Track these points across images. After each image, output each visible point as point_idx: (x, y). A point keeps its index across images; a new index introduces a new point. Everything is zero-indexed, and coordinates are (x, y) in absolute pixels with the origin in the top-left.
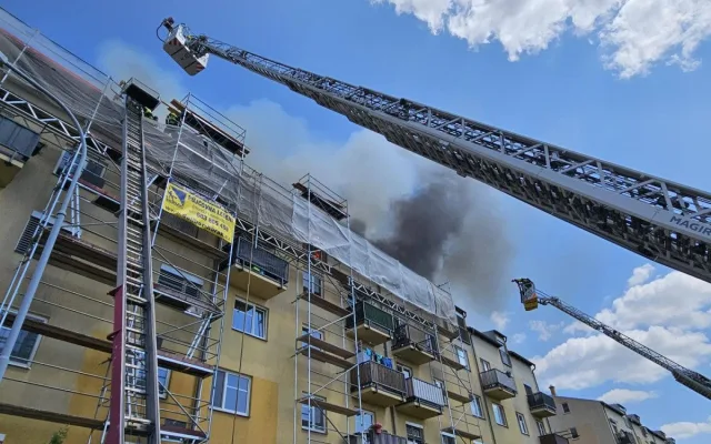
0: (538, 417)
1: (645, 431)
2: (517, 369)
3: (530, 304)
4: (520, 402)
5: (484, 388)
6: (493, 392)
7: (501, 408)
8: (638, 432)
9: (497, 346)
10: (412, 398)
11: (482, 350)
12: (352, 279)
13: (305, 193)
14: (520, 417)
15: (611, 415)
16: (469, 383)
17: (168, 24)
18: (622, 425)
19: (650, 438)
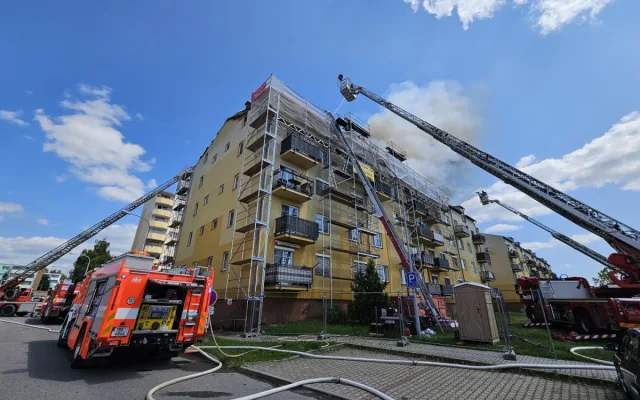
0: (476, 245)
1: (522, 250)
2: (468, 223)
3: (485, 202)
4: (469, 239)
5: (455, 233)
6: (459, 234)
7: (462, 242)
8: (519, 251)
9: (460, 213)
10: (433, 240)
11: (456, 216)
12: (411, 191)
13: (391, 151)
14: (469, 245)
15: (507, 243)
16: (449, 231)
17: (341, 77)
18: (512, 248)
19: (524, 253)
